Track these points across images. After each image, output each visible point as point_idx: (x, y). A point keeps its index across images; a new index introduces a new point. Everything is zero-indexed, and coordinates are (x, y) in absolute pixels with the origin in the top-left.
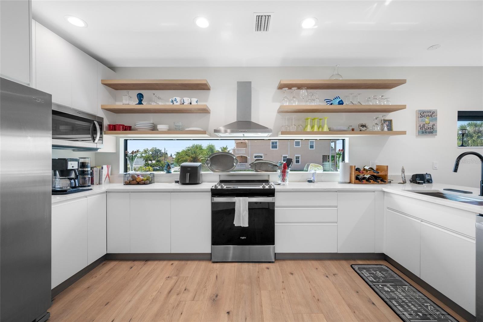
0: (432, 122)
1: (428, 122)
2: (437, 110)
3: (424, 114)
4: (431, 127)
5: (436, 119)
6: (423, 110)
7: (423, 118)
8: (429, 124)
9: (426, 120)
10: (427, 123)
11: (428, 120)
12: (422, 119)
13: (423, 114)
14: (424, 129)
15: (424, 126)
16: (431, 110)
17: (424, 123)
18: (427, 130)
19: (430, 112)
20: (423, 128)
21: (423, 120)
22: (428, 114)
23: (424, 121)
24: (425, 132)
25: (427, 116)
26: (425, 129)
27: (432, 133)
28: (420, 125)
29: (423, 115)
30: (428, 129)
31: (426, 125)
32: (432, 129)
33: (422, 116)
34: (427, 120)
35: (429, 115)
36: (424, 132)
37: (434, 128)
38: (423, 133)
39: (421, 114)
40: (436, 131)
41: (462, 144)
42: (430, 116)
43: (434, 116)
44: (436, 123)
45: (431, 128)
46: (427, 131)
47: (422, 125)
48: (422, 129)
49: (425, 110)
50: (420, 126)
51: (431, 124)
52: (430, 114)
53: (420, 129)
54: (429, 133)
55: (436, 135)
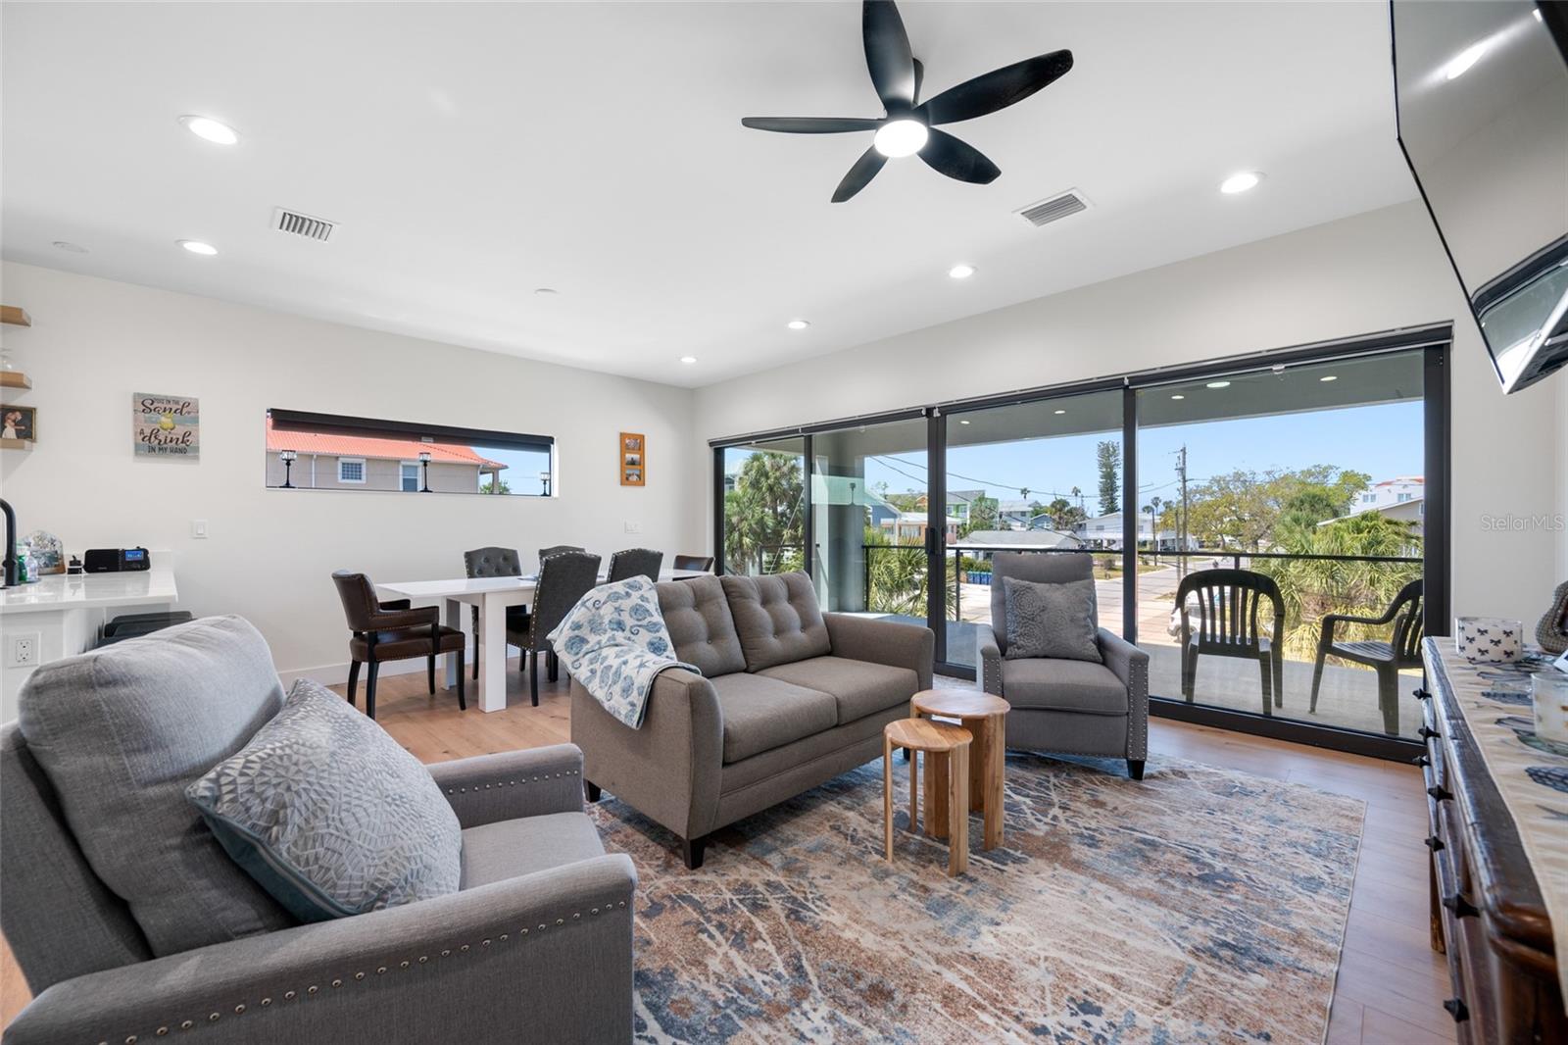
0: (184, 425)
1: (171, 425)
2: (197, 400)
3: (156, 405)
4: (178, 439)
5: (196, 420)
6: (152, 395)
7: (153, 415)
8: (172, 430)
9: (163, 419)
10: (165, 426)
11: (170, 420)
12: (147, 415)
13: (152, 404)
14: (157, 441)
15: (155, 433)
16: (181, 398)
17: (158, 426)
18: (165, 442)
19: (177, 403)
20: (153, 438)
21: (154, 420)
22: (168, 406)
23: (156, 422)
24: (160, 449)
25: (164, 411)
26: (160, 441)
27: (183, 451)
28: (142, 430)
29: (152, 407)
30: (171, 441)
31: (161, 431)
32: (182, 442)
33: (146, 409)
34: (166, 420)
35: (171, 409)
36: (157, 449)
37: (188, 440)
38: (152, 449)
39: (143, 403)
40: (197, 449)
41: (288, 481)
42: (175, 412)
43: (189, 413)
44: (197, 430)
45: (180, 440)
46: (165, 446)
47: (147, 432)
48: (150, 439)
49: (160, 396)
50: (142, 432)
51: (179, 431)
52: (174, 408)
53: (143, 440)
54: (174, 451)
55: (197, 458)
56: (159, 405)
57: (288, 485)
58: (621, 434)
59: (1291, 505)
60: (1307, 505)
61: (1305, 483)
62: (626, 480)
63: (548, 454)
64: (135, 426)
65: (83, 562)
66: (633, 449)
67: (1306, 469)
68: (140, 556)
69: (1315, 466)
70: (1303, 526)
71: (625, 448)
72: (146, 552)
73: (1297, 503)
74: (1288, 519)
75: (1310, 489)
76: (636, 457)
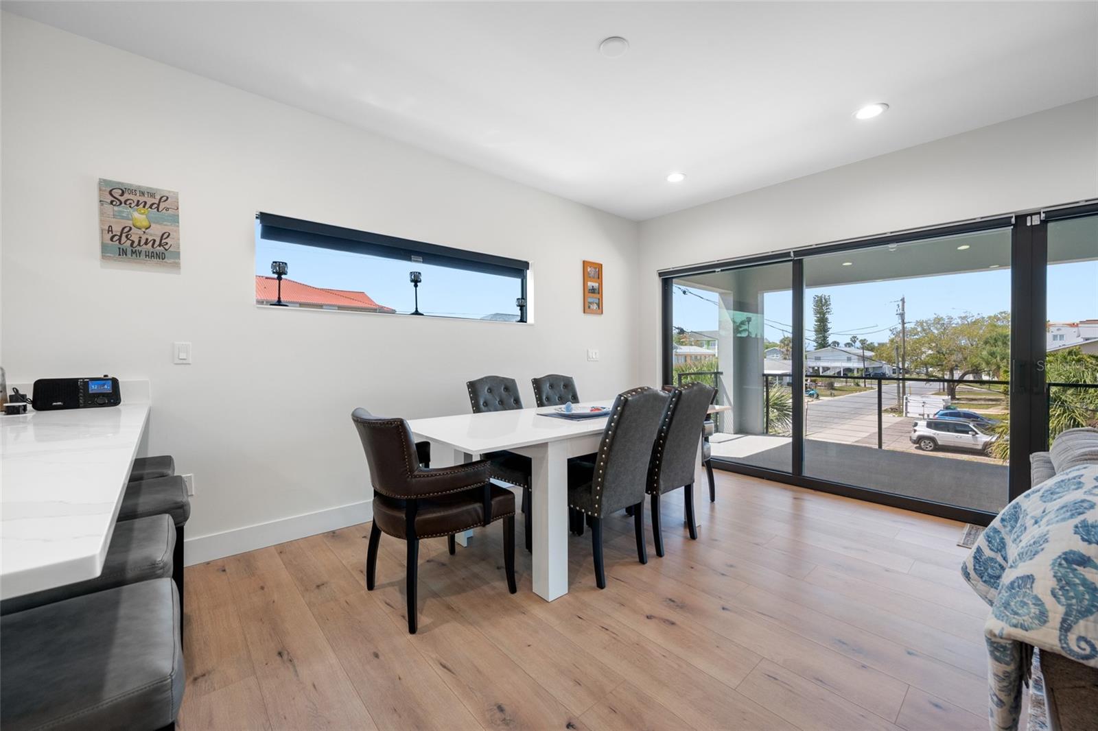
0: (161, 225)
1: (146, 223)
2: (176, 194)
3: (126, 196)
4: (154, 241)
5: (175, 219)
6: (122, 184)
7: (122, 208)
8: (147, 229)
9: (136, 215)
10: (138, 224)
11: (144, 216)
12: (116, 208)
13: (122, 195)
14: (129, 242)
15: (126, 232)
16: (157, 190)
17: (129, 223)
18: (139, 244)
19: (152, 195)
20: (124, 239)
21: (124, 215)
22: (142, 199)
23: (127, 218)
24: (132, 252)
25: (138, 205)
26: (133, 242)
27: (160, 256)
28: (111, 227)
29: (122, 199)
30: (146, 243)
31: (134, 230)
32: (160, 245)
33: (115, 201)
34: (139, 217)
35: (145, 203)
36: (129, 252)
37: (167, 243)
38: (123, 252)
39: (110, 193)
40: (177, 255)
42: (151, 207)
43: (167, 209)
44: (177, 232)
45: (157, 243)
46: (139, 249)
47: (117, 229)
48: (120, 240)
49: (131, 185)
50: (110, 229)
51: (156, 231)
52: (150, 201)
53: (112, 239)
54: (151, 255)
55: (177, 266)
56: (131, 197)
57: (279, 303)
58: (584, 262)
59: (986, 343)
60: (1000, 343)
61: (995, 326)
62: (586, 309)
63: (519, 280)
64: (102, 222)
65: (30, 396)
66: (594, 278)
67: (993, 315)
68: (107, 388)
69: (1002, 313)
70: (998, 358)
71: (586, 277)
72: (115, 382)
73: (992, 342)
74: (985, 353)
75: (1000, 330)
76: (596, 285)
